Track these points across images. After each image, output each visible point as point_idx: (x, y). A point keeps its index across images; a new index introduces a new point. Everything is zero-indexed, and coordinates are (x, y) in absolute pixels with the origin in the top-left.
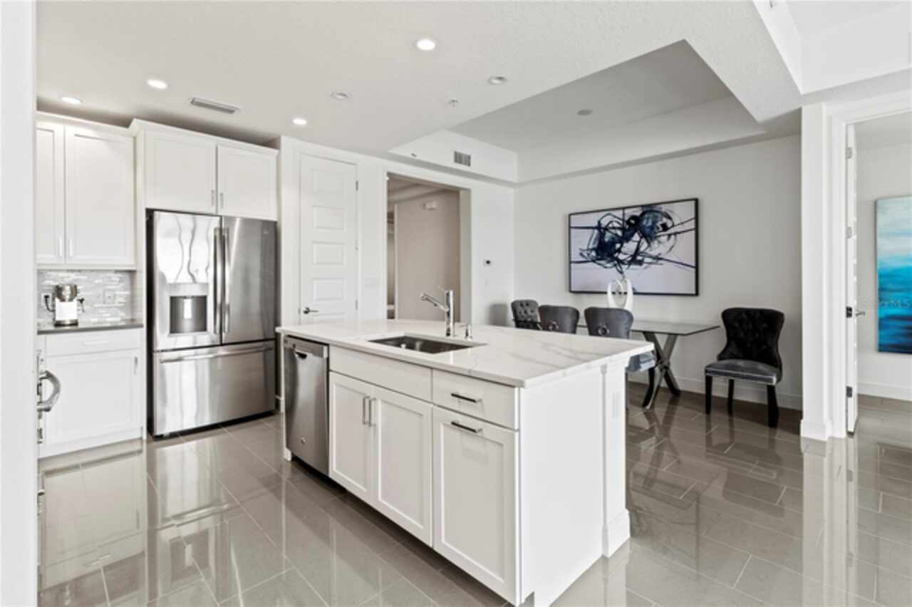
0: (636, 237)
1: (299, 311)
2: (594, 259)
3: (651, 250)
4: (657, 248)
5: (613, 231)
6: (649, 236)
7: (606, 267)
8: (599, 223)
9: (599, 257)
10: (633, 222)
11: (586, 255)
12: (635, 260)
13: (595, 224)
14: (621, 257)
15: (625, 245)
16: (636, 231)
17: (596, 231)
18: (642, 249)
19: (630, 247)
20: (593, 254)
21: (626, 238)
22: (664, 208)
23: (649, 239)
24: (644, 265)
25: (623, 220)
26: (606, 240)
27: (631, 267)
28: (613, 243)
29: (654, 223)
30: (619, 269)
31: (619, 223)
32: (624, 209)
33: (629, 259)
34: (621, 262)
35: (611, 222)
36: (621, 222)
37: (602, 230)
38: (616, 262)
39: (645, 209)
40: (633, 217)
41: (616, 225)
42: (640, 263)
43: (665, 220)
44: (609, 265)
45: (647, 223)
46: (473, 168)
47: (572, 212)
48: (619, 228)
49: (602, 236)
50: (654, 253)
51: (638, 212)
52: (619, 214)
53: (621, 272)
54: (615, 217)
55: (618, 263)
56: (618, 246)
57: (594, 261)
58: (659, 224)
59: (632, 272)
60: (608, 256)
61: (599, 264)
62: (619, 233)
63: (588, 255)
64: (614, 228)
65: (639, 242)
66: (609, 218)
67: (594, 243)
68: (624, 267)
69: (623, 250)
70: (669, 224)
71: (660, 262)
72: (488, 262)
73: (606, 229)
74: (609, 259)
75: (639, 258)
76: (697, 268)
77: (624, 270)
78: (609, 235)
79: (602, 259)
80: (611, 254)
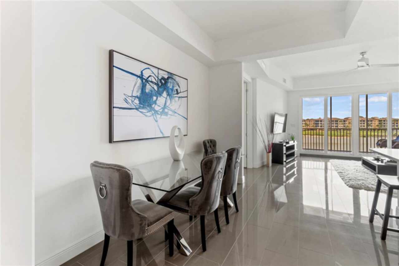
0: (165, 94)
2: (137, 107)
3: (171, 106)
4: (174, 105)
5: (151, 83)
7: (146, 116)
8: (142, 73)
9: (142, 106)
10: (163, 82)
11: (130, 101)
12: (164, 111)
13: (139, 73)
14: (157, 108)
15: (159, 98)
16: (165, 89)
17: (139, 80)
18: (168, 104)
19: (161, 100)
20: (137, 101)
22: (177, 79)
23: (171, 97)
24: (169, 116)
25: (158, 77)
26: (147, 91)
27: (162, 116)
28: (151, 95)
29: (173, 86)
30: (155, 118)
31: (155, 80)
32: (158, 68)
33: (161, 111)
34: (156, 112)
35: (150, 76)
36: (157, 79)
37: (144, 81)
38: (153, 112)
39: (170, 76)
40: (163, 78)
41: (154, 80)
42: (166, 114)
43: (177, 87)
44: (148, 114)
45: (170, 85)
48: (155, 84)
49: (144, 86)
50: (173, 108)
51: (166, 76)
52: (155, 71)
53: (156, 121)
54: (153, 73)
55: (155, 113)
56: (155, 98)
57: (137, 109)
58: (175, 89)
60: (148, 106)
61: (141, 112)
62: (156, 87)
63: (132, 101)
64: (152, 82)
65: (166, 99)
66: (149, 72)
67: (137, 92)
68: (158, 116)
69: (157, 102)
70: (179, 90)
71: (176, 115)
73: (147, 81)
74: (148, 108)
75: (166, 110)
76: (187, 120)
77: (158, 119)
78: (148, 88)
79: (143, 108)
80: (150, 105)
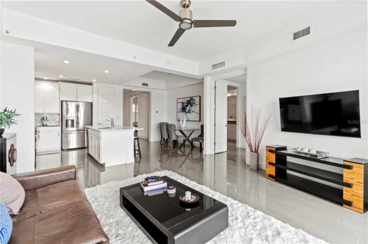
0: (189, 106)
1: (97, 124)
4: (193, 109)
6: (191, 106)
8: (183, 101)
12: (189, 112)
13: (181, 102)
14: (187, 111)
16: (189, 104)
18: (190, 109)
19: (188, 108)
20: (181, 110)
21: (187, 106)
22: (194, 98)
25: (187, 101)
28: (185, 107)
29: (192, 102)
32: (187, 98)
34: (186, 112)
37: (183, 103)
39: (191, 98)
40: (189, 100)
41: (185, 102)
42: (190, 112)
43: (194, 101)
44: (184, 113)
45: (191, 102)
46: (149, 87)
47: (178, 98)
49: (183, 105)
50: (192, 110)
51: (189, 99)
52: (186, 99)
56: (186, 108)
57: (181, 112)
58: (193, 102)
59: (188, 115)
62: (186, 104)
66: (184, 100)
67: (182, 107)
68: (187, 114)
70: (195, 102)
71: (193, 112)
72: (157, 112)
76: (200, 114)
78: (184, 105)
79: (183, 111)
80: (185, 110)
